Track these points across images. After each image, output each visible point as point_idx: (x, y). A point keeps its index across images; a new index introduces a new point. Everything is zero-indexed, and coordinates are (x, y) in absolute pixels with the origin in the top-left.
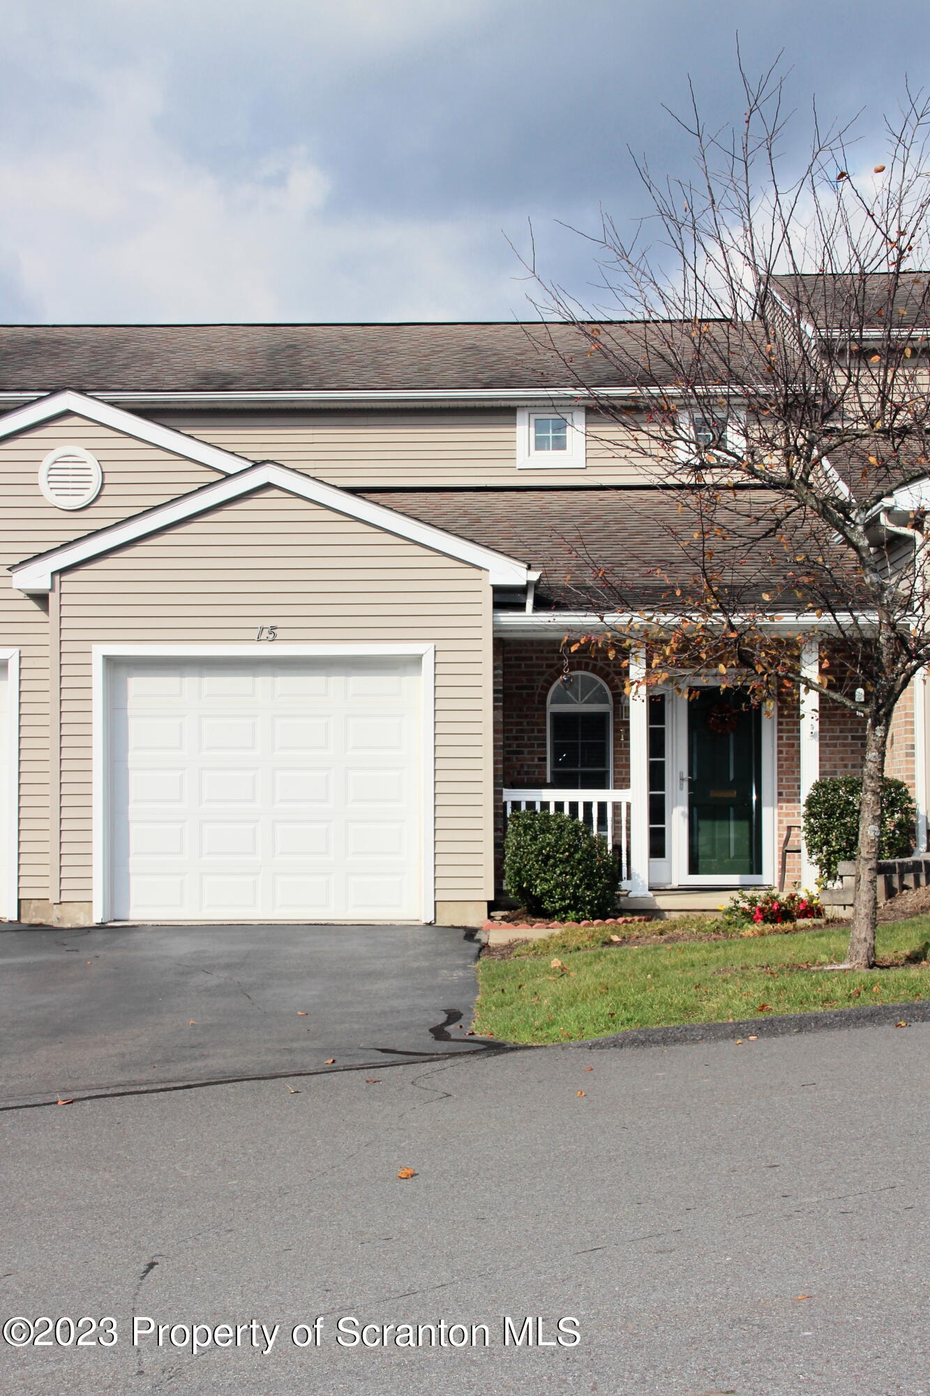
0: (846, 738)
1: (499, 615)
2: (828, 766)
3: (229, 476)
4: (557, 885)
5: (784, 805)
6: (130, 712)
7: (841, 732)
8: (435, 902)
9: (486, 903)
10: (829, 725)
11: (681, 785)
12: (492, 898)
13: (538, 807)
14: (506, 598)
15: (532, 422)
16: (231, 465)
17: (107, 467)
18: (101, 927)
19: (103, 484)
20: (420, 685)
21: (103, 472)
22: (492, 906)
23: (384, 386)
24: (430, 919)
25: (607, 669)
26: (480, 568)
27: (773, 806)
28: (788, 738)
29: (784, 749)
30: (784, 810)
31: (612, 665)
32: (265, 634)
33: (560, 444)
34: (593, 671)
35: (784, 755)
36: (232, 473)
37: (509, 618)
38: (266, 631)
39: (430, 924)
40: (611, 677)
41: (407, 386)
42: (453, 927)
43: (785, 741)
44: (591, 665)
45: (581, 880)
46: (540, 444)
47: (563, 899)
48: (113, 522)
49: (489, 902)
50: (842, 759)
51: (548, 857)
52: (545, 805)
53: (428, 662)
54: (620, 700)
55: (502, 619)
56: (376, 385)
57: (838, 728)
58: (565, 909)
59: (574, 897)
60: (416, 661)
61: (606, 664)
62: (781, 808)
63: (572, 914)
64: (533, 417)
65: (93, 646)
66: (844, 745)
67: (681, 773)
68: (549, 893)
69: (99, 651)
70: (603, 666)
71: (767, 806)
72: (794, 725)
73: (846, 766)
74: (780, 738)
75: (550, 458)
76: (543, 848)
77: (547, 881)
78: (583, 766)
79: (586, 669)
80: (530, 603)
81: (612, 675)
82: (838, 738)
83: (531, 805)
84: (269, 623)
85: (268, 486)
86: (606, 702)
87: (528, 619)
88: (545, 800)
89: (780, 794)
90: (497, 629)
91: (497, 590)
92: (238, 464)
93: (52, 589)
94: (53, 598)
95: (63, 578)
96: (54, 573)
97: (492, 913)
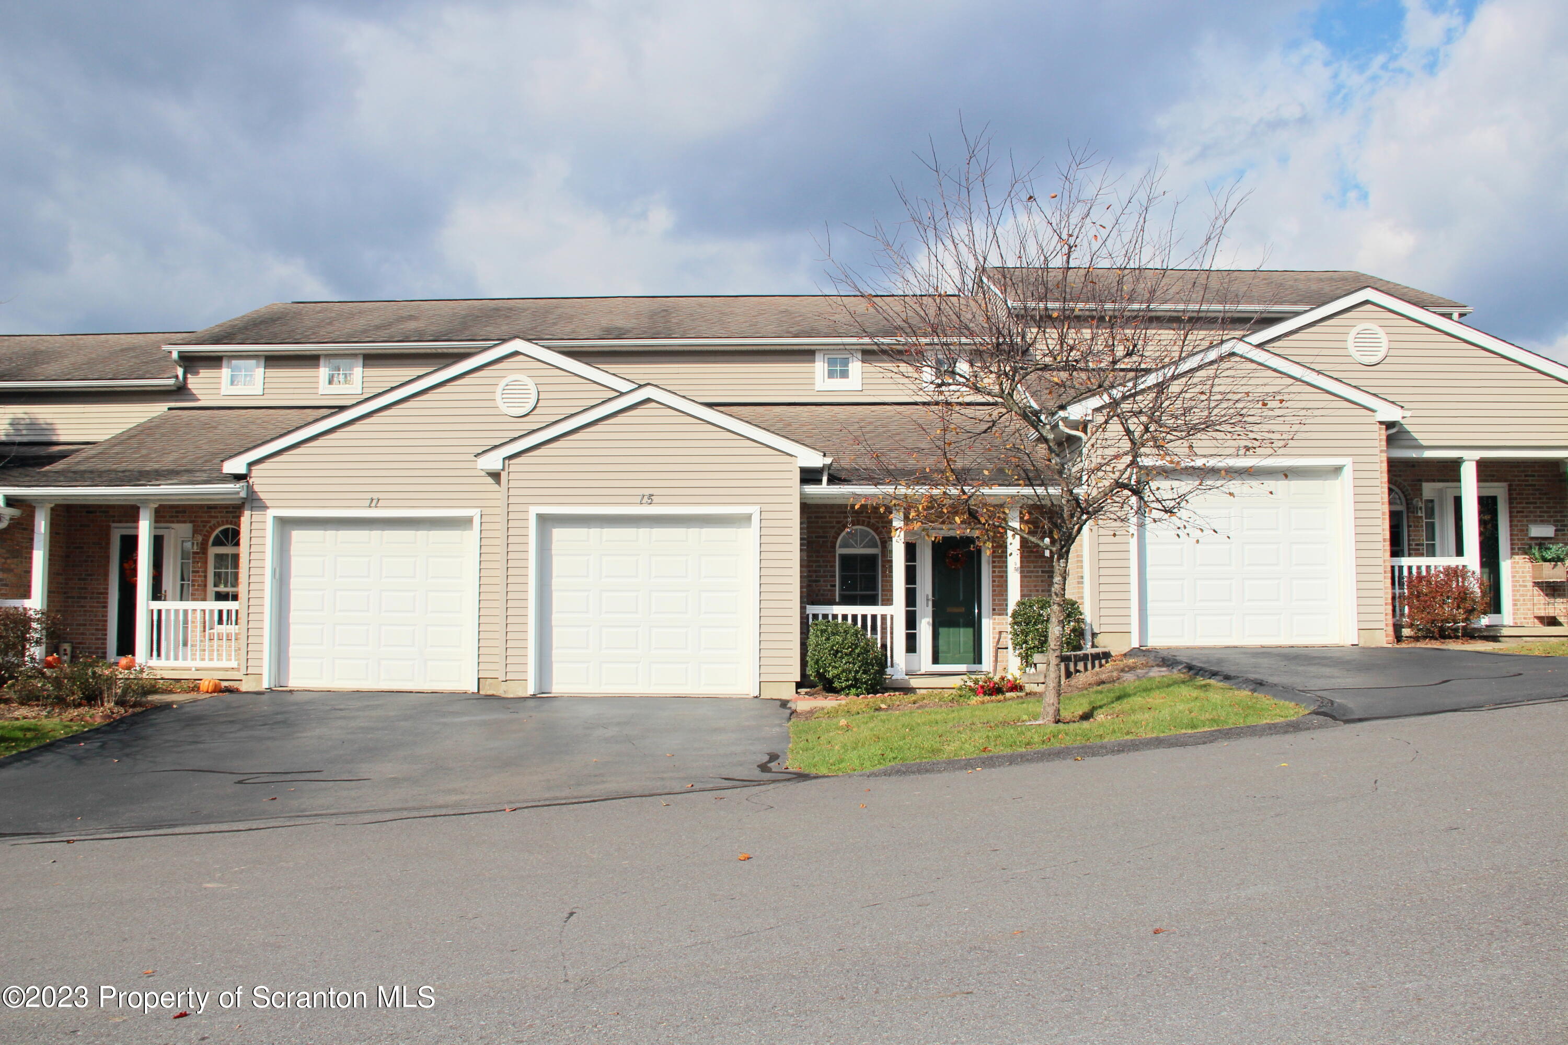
0: (1038, 572)
1: (805, 487)
2: (1026, 591)
3: (622, 394)
4: (843, 671)
5: (997, 617)
6: (553, 552)
7: (1035, 568)
8: (760, 682)
9: (795, 684)
10: (1028, 562)
11: (928, 603)
12: (798, 679)
13: (830, 618)
14: (809, 476)
15: (826, 360)
16: (624, 386)
17: (541, 388)
18: (534, 697)
19: (538, 400)
20: (749, 536)
21: (538, 392)
22: (799, 685)
23: (726, 336)
24: (757, 694)
25: (877, 524)
26: (792, 456)
27: (989, 617)
28: (999, 572)
29: (997, 579)
30: (997, 621)
31: (882, 519)
32: (646, 499)
33: (844, 374)
34: (868, 526)
35: (996, 583)
36: (624, 391)
37: (811, 489)
38: (646, 498)
39: (756, 697)
40: (880, 529)
41: (742, 335)
42: (772, 699)
43: (997, 574)
44: (866, 522)
45: (859, 668)
46: (831, 374)
47: (847, 680)
48: (544, 424)
49: (797, 683)
50: (1035, 586)
51: (837, 652)
52: (835, 617)
53: (756, 519)
54: (886, 546)
55: (806, 490)
56: (721, 335)
57: (1032, 565)
58: (849, 687)
59: (855, 679)
60: (748, 518)
61: (876, 521)
62: (995, 619)
63: (853, 691)
64: (826, 357)
65: (530, 507)
66: (1037, 577)
67: (927, 596)
68: (838, 676)
69: (534, 511)
70: (874, 522)
71: (985, 618)
72: (1003, 563)
73: (1037, 591)
74: (994, 572)
75: (838, 384)
76: (833, 645)
77: (836, 668)
78: (861, 590)
79: (863, 525)
80: (825, 479)
81: (882, 526)
82: (1032, 572)
83: (825, 616)
84: (647, 492)
85: (648, 400)
86: (876, 546)
87: (823, 490)
88: (835, 613)
89: (994, 610)
90: (803, 496)
91: (804, 471)
92: (628, 386)
93: (503, 470)
94: (504, 475)
95: (511, 462)
96: (504, 459)
97: (799, 690)
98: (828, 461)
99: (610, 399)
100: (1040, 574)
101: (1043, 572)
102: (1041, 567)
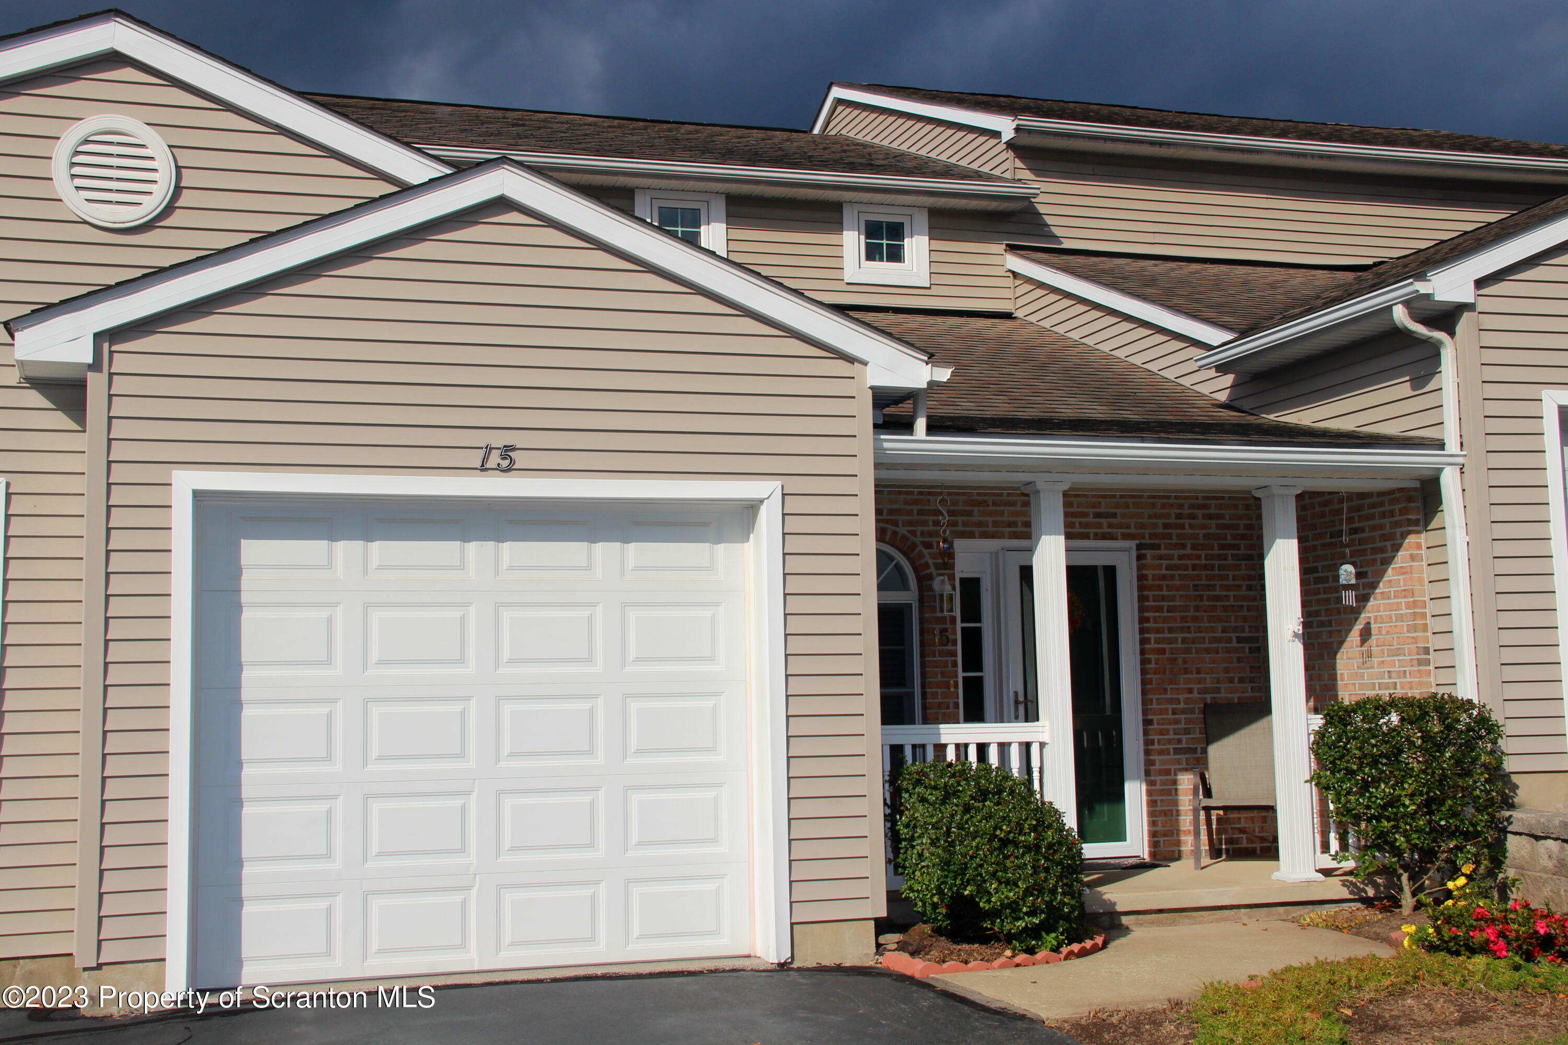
0: (1229, 640)
1: (883, 437)
2: (1208, 680)
3: (405, 190)
4: (1028, 892)
5: (1156, 738)
6: (238, 599)
7: (1223, 632)
8: (792, 924)
9: (873, 922)
10: (1209, 621)
11: (1017, 710)
12: (883, 912)
13: (930, 753)
14: (890, 410)
17: (185, 158)
18: (181, 1011)
19: (178, 190)
21: (178, 168)
22: (882, 926)
24: (785, 955)
25: (912, 538)
26: (854, 360)
28: (1157, 641)
30: (1156, 746)
31: (918, 533)
32: (495, 459)
33: (693, 242)
35: (1153, 666)
36: (416, 182)
37: (894, 443)
38: (495, 455)
39: (784, 965)
40: (918, 549)
43: (1153, 645)
44: (889, 533)
47: (1032, 913)
49: (878, 921)
50: (1227, 670)
53: (772, 513)
54: (931, 585)
55: (886, 445)
57: (1219, 626)
60: (751, 508)
61: (910, 532)
62: (1152, 743)
64: (657, 204)
65: (174, 472)
66: (1228, 650)
67: (1016, 693)
69: (187, 483)
70: (906, 533)
72: (1164, 623)
73: (1231, 680)
74: (1143, 641)
79: (882, 539)
80: (922, 420)
81: (920, 548)
82: (1219, 640)
84: (499, 440)
85: (502, 204)
86: (906, 587)
87: (919, 445)
88: (941, 741)
89: (1148, 722)
90: (879, 459)
91: (881, 396)
92: (428, 171)
93: (96, 366)
94: (96, 384)
95: (114, 348)
96: (99, 337)
97: (882, 939)
98: (944, 374)
99: (385, 200)
100: (1234, 644)
101: (1239, 640)
102: (1235, 629)
